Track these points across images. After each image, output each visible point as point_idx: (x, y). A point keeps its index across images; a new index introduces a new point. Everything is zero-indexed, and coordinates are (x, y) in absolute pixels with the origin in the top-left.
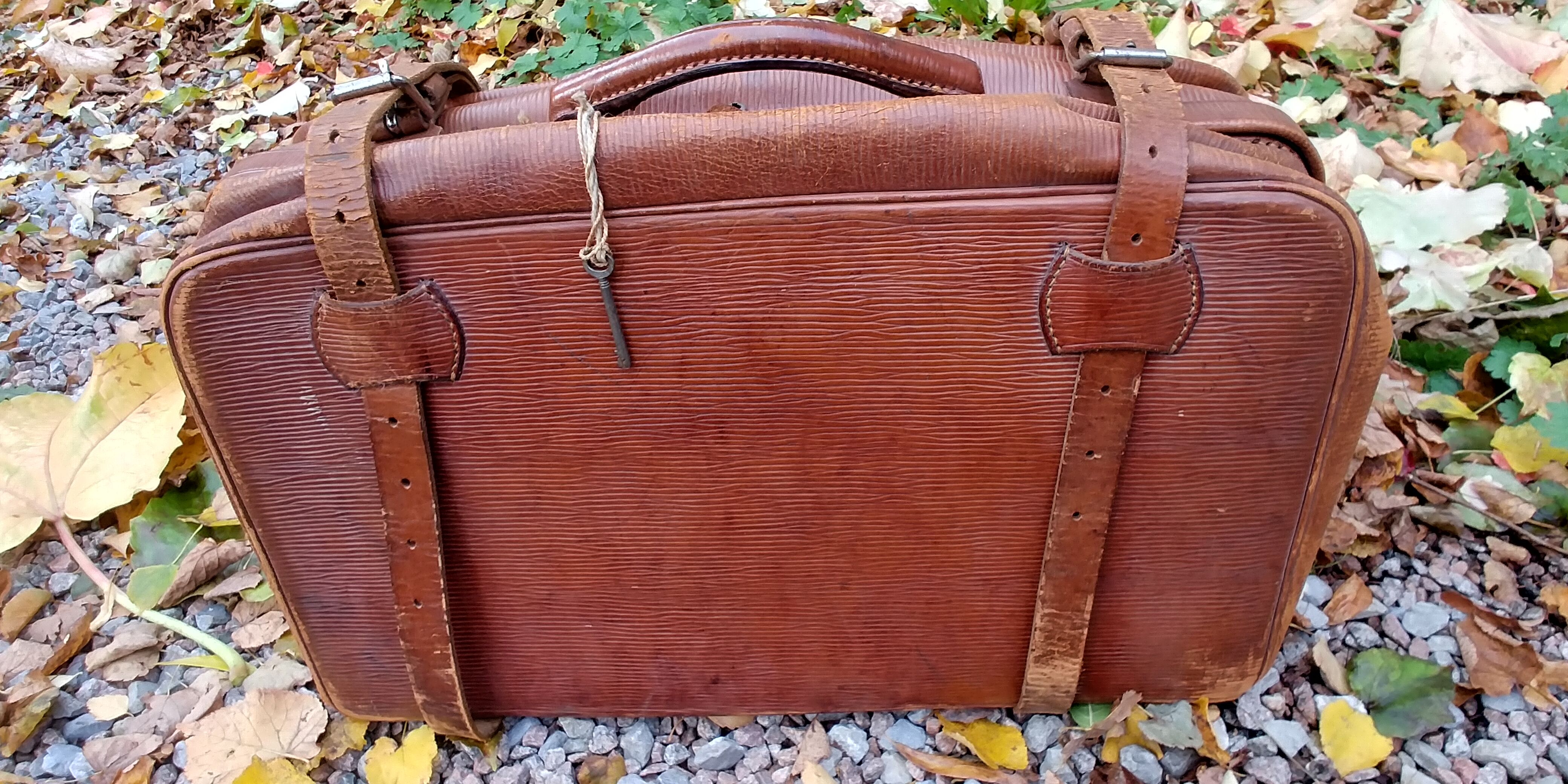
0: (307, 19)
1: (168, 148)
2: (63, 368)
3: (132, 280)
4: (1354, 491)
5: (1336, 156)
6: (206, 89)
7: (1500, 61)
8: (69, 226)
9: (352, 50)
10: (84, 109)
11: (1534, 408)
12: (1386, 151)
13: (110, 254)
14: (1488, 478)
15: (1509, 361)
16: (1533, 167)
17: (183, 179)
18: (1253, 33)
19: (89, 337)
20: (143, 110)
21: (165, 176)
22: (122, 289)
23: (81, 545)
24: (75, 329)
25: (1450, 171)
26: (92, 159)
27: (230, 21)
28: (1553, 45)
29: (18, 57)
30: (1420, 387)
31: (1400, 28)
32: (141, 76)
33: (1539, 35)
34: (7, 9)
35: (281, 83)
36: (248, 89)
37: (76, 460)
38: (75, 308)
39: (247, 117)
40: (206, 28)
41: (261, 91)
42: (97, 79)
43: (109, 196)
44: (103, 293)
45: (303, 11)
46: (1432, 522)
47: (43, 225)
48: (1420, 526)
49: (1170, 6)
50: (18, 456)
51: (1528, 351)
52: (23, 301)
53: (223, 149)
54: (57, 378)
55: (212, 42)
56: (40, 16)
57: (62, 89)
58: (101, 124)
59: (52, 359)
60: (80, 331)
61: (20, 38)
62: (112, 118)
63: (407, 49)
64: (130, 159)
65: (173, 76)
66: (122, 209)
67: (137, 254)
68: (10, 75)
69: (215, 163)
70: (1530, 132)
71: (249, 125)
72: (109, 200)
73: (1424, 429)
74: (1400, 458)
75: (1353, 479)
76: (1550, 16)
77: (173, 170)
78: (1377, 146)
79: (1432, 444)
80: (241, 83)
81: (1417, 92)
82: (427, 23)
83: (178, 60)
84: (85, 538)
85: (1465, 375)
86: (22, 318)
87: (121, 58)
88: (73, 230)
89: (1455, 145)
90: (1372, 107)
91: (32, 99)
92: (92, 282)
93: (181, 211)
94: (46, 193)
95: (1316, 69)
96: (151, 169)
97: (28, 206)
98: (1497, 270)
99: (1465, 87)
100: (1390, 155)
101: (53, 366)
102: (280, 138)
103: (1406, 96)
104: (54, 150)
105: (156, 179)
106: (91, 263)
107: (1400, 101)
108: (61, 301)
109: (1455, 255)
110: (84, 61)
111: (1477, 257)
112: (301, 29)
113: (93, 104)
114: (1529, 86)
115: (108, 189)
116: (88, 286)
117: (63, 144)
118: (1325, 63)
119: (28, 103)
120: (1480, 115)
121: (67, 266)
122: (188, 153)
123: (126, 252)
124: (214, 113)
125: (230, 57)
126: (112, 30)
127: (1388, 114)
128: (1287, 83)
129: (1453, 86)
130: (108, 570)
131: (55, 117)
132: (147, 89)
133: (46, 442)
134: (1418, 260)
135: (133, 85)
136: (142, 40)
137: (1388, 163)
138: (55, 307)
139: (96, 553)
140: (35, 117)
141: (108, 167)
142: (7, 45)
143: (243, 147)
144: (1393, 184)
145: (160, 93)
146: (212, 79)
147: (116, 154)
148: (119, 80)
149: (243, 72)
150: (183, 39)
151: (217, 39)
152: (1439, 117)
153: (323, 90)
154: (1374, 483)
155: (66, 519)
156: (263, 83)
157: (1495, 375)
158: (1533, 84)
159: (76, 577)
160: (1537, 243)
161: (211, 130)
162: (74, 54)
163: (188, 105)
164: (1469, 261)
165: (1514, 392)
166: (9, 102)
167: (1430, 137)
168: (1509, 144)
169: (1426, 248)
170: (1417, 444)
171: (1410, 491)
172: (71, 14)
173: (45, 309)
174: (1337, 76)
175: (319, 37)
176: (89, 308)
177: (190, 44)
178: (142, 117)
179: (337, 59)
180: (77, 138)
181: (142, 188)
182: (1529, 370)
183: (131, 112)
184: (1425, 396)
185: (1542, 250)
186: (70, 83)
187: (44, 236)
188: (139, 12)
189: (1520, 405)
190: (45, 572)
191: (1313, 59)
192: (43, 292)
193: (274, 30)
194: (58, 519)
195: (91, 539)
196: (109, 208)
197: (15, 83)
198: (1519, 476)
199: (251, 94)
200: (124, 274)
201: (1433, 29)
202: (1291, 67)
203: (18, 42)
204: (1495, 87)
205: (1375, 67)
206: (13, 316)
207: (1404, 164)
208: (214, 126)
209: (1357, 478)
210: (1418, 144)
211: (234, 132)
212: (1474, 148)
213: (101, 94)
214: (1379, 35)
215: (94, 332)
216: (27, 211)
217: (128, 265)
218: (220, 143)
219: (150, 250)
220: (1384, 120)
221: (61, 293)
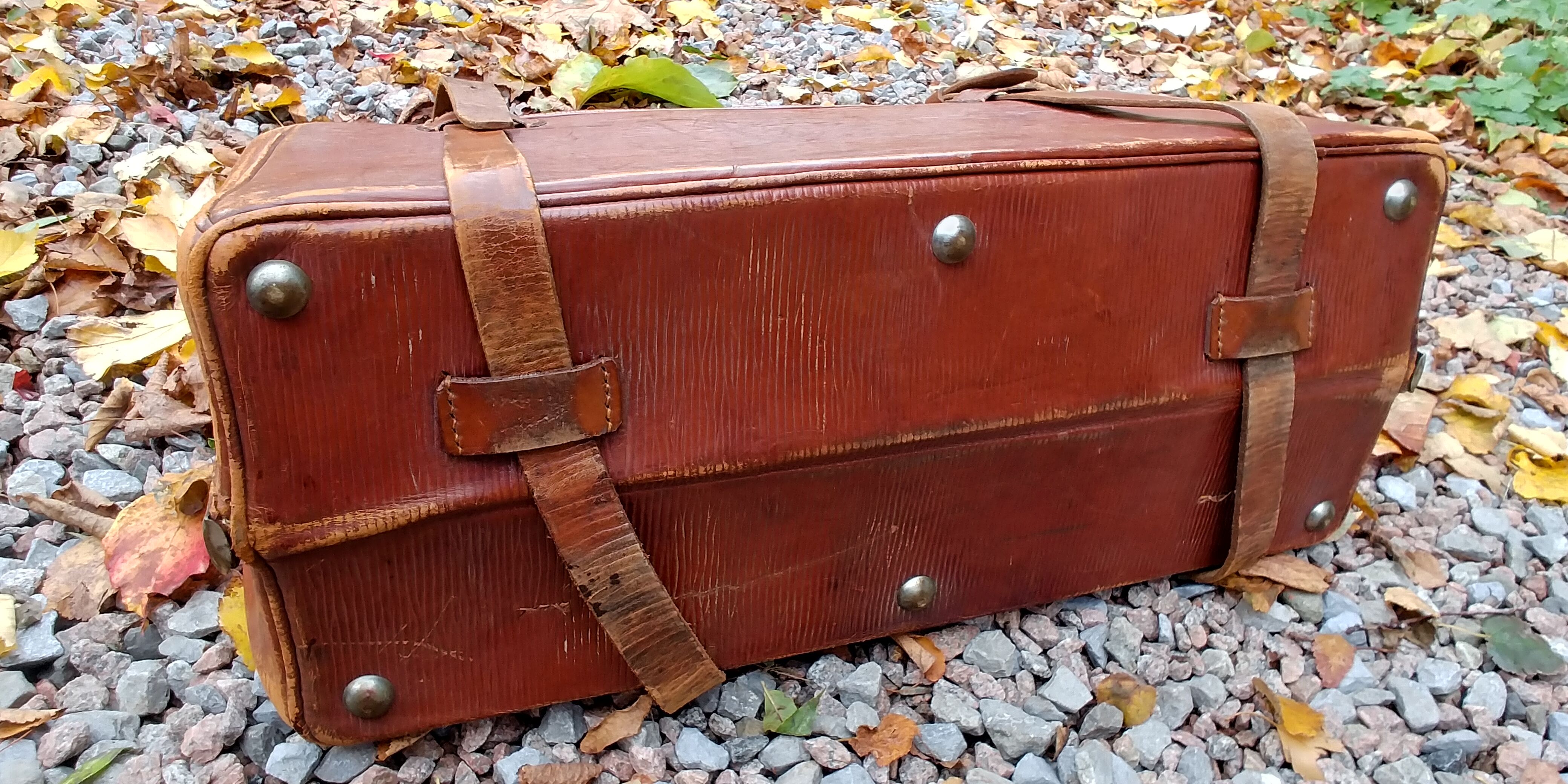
1: (1062, 20)
8: (954, 38)
21: (1047, 38)
39: (1141, 24)
43: (996, 32)
47: (935, 30)
52: (891, 68)
53: (1106, 39)
63: (1321, 30)
69: (1093, 47)
71: (1139, 30)
72: (993, 35)
77: (1057, 37)
82: (1355, 13)
88: (955, 41)
96: (1039, 29)
102: (1159, 50)
105: (1039, 37)
106: (956, 67)
115: (997, 27)
121: (937, 59)
122: (1076, 31)
123: (987, 69)
124: (1115, 12)
138: (911, 83)
141: (1006, 13)
143: (1124, 43)
147: (1019, 8)
156: (1168, 6)
161: (1105, 21)
181: (1024, 38)
187: (931, 36)
192: (910, 68)
196: (991, 40)
199: (1154, 9)
208: (1108, 20)
211: (1123, 30)
216: (929, 16)
218: (1107, 33)
221: (921, 76)
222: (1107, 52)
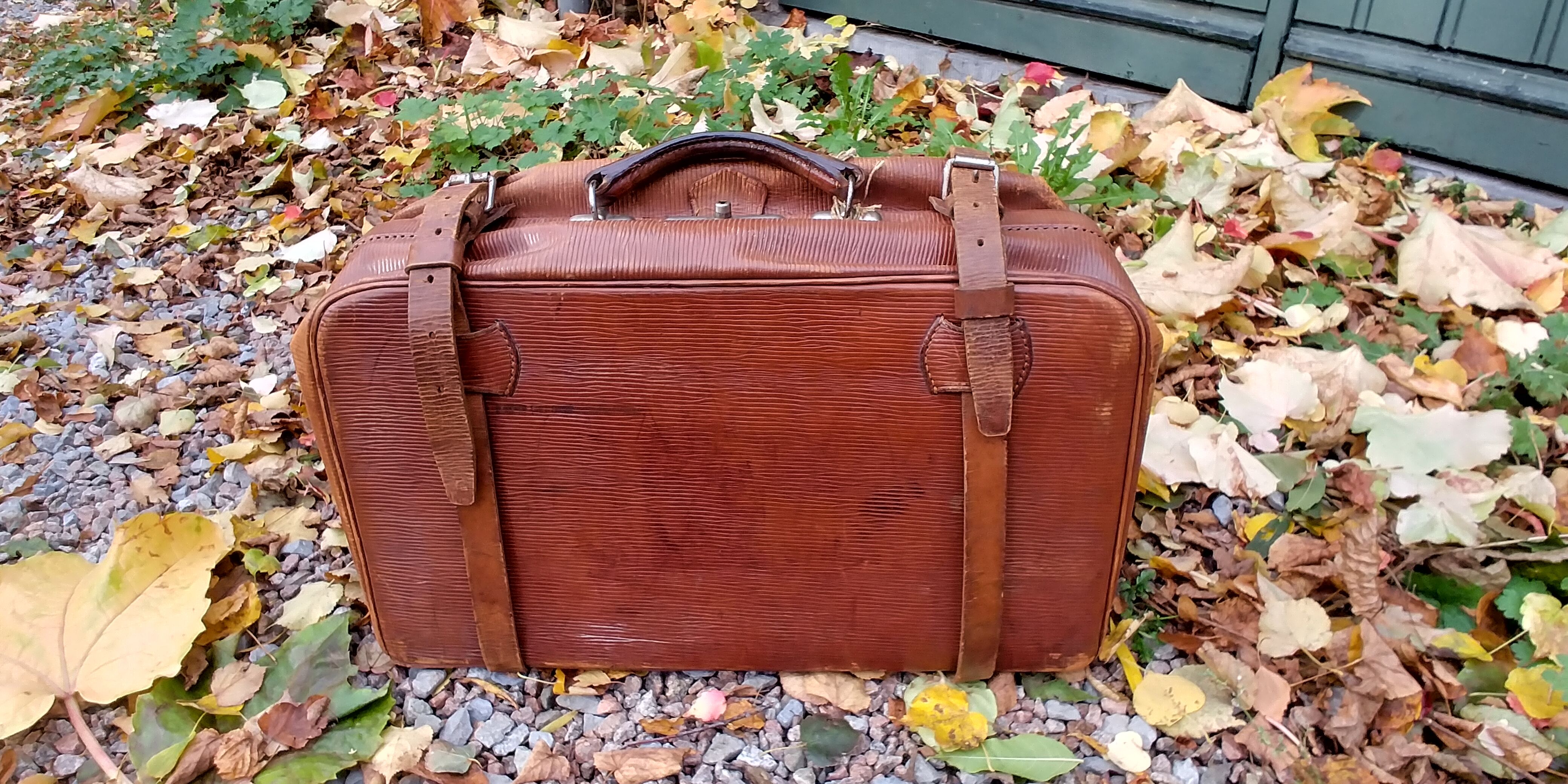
0: (336, 162)
1: (192, 288)
2: (76, 521)
3: (150, 429)
4: (1374, 733)
5: (1341, 371)
6: (233, 227)
7: (1495, 278)
8: (88, 363)
9: (378, 198)
10: (109, 239)
11: (1546, 651)
12: (1389, 367)
13: (131, 402)
14: (1504, 723)
15: (1521, 602)
16: (1532, 389)
17: (205, 321)
18: (1256, 236)
19: (105, 489)
20: (168, 244)
21: (187, 318)
22: (140, 438)
23: (89, 724)
24: (91, 479)
25: (1452, 391)
26: (114, 293)
27: (259, 159)
28: (1545, 262)
29: (46, 178)
30: (1433, 622)
31: (1398, 238)
32: (169, 209)
33: (1531, 251)
34: (36, 124)
35: (308, 228)
36: (275, 232)
37: (91, 635)
38: (91, 455)
39: (273, 261)
40: (235, 163)
41: (288, 234)
42: (124, 208)
43: (130, 335)
44: (120, 443)
45: (332, 154)
46: (1452, 769)
47: (62, 361)
48: (1439, 773)
49: (1174, 203)
50: (31, 626)
51: (1539, 592)
52: (39, 444)
53: (248, 293)
54: (69, 531)
55: (240, 178)
56: (69, 135)
57: (89, 215)
58: (125, 256)
59: (66, 511)
60: (96, 481)
61: (48, 157)
62: (137, 249)
64: (153, 296)
65: (200, 211)
66: (143, 350)
67: (158, 403)
68: (37, 196)
69: (239, 307)
70: (1527, 354)
71: (275, 269)
72: (130, 339)
73: (1440, 669)
74: (1418, 701)
75: (1374, 721)
76: (1538, 229)
77: (195, 311)
78: (1379, 361)
79: (1448, 685)
80: (268, 224)
81: (1417, 305)
83: (206, 195)
84: (94, 718)
85: (1477, 612)
86: (36, 462)
87: (150, 189)
88: (92, 368)
89: (1454, 362)
90: (1372, 317)
91: (57, 223)
92: (110, 429)
93: (203, 356)
94: (67, 326)
95: (1316, 276)
96: (173, 308)
97: (48, 338)
98: (1503, 499)
99: (1461, 300)
100: (1393, 370)
101: (67, 519)
102: (305, 285)
103: (1404, 309)
104: (78, 280)
105: (178, 321)
106: (111, 409)
107: (1399, 314)
108: (76, 447)
109: (1462, 481)
110: (113, 189)
111: (1483, 485)
112: (330, 172)
113: (119, 233)
114: (1524, 304)
115: (131, 327)
116: (107, 433)
117: (87, 275)
118: (1327, 272)
119: (53, 227)
120: (1479, 334)
121: (86, 409)
122: (212, 294)
123: (146, 400)
124: (240, 254)
125: (257, 196)
126: (141, 157)
127: (1388, 326)
128: (1289, 289)
129: (1450, 300)
130: (115, 754)
131: (80, 244)
132: (174, 223)
133: (61, 612)
134: (1426, 488)
135: (159, 217)
136: (171, 171)
137: (1390, 378)
138: (71, 454)
139: (104, 734)
140: (60, 242)
141: (130, 303)
142: (34, 163)
143: (267, 292)
144: (1396, 400)
145: (188, 229)
146: (239, 218)
147: (140, 290)
148: (146, 211)
149: (271, 214)
150: (212, 173)
151: (246, 176)
152: (1438, 332)
153: (349, 239)
154: (1394, 726)
155: (77, 695)
156: (290, 227)
157: (1508, 615)
158: (1526, 301)
159: (82, 760)
160: (1540, 472)
161: (236, 271)
162: (104, 182)
163: (214, 243)
164: (1476, 488)
165: (1527, 633)
166: (34, 224)
167: (1429, 353)
168: (1508, 363)
169: (1432, 474)
170: (1434, 685)
171: (1429, 737)
172: (101, 136)
173: (60, 453)
174: (1337, 284)
175: (347, 182)
176: (105, 457)
177: (219, 179)
178: (168, 252)
179: (364, 206)
180: (100, 269)
181: (166, 328)
182: (1540, 612)
183: (156, 246)
184: (1438, 632)
185: (1545, 478)
186: (97, 210)
187: (62, 373)
188: (170, 141)
189: (1533, 648)
190: (51, 752)
191: (1314, 267)
192: (60, 435)
193: (303, 172)
194: (68, 696)
195: (99, 718)
196: (130, 347)
197: (41, 205)
198: (1534, 722)
199: (277, 237)
200: (143, 423)
201: (1429, 242)
202: (1294, 275)
203: (47, 161)
204: (1491, 304)
205: (1373, 274)
206: (27, 458)
207: (1407, 380)
208: (239, 267)
209: (1378, 720)
210: (1421, 360)
211: (259, 275)
212: (1473, 366)
213: (127, 223)
214: (1375, 242)
215: (109, 483)
216: (48, 344)
217: (148, 413)
218: (245, 286)
219: (171, 399)
220: (1385, 331)
221: (78, 439)
222: (255, 310)
